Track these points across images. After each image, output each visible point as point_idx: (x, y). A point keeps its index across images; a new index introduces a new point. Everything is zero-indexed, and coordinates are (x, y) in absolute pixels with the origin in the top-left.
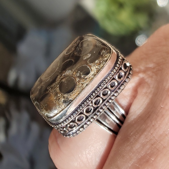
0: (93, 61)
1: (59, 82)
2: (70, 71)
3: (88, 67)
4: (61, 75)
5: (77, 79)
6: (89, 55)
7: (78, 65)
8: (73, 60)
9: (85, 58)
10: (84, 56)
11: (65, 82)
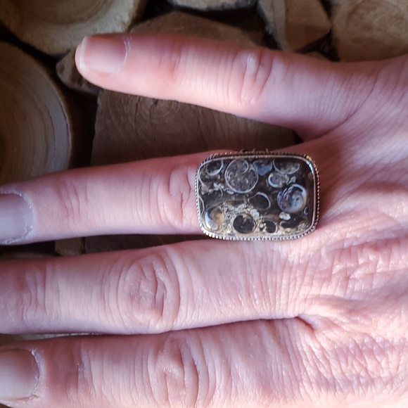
0: (285, 226)
1: (239, 212)
2: (258, 214)
3: (277, 228)
4: (246, 208)
5: (257, 229)
6: (288, 217)
7: (270, 217)
8: (270, 203)
9: (281, 216)
10: (283, 213)
11: (245, 220)
